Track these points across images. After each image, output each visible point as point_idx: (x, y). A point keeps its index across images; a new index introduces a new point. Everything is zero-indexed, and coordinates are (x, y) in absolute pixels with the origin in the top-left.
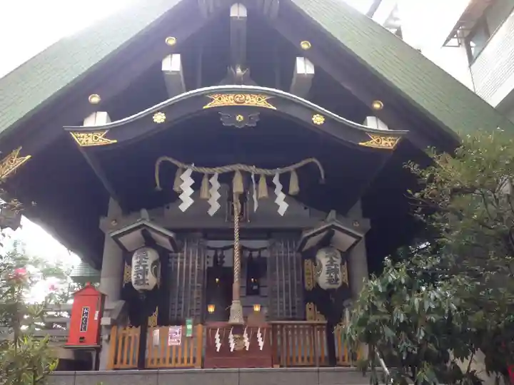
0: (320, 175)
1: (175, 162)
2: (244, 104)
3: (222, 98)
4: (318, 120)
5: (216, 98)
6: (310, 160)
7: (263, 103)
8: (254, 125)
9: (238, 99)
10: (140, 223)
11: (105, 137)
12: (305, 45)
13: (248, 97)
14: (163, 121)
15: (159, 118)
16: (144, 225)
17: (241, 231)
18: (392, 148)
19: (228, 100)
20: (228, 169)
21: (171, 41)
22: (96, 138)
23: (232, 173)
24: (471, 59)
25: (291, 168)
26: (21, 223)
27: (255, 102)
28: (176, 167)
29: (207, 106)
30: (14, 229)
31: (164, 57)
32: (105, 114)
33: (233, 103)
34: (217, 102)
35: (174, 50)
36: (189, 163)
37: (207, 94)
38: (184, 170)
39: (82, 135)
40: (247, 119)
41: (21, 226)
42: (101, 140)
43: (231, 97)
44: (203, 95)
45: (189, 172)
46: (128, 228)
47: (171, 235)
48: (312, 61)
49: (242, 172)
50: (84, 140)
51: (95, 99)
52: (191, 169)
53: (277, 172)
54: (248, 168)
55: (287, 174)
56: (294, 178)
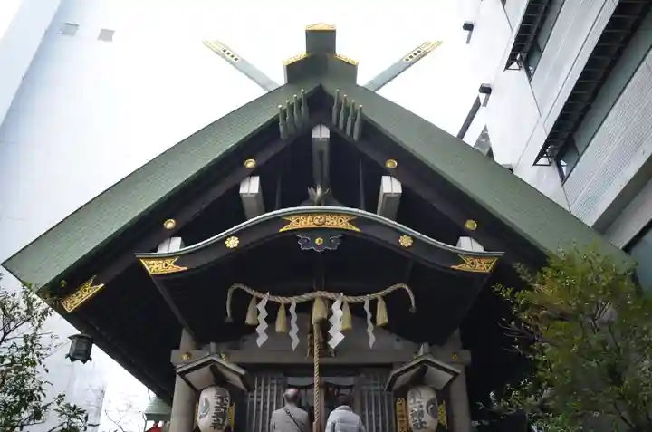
0: (411, 303)
1: (249, 290)
2: (323, 226)
3: (299, 219)
4: (405, 242)
5: (293, 220)
6: (398, 286)
7: (344, 224)
8: (335, 248)
9: (316, 221)
10: (209, 358)
11: (175, 264)
12: (391, 164)
13: (328, 218)
14: (236, 245)
15: (232, 243)
16: (214, 361)
17: (321, 366)
18: (487, 271)
19: (306, 222)
20: (306, 297)
21: (251, 164)
22: (166, 265)
23: (310, 303)
25: (378, 295)
26: (91, 356)
27: (335, 223)
28: (250, 296)
29: (284, 229)
30: (84, 362)
31: (243, 179)
32: (180, 239)
33: (311, 225)
34: (295, 224)
35: (253, 173)
36: (264, 291)
37: (283, 216)
38: (259, 300)
39: (152, 262)
40: (328, 242)
41: (91, 359)
42: (171, 267)
43: (310, 218)
44: (279, 217)
45: (261, 306)
46: (199, 363)
47: (242, 372)
48: (399, 180)
49: (323, 298)
50: (154, 267)
51: (170, 224)
52: (266, 298)
53: (367, 299)
54: (330, 295)
55: (373, 304)
56: (381, 307)
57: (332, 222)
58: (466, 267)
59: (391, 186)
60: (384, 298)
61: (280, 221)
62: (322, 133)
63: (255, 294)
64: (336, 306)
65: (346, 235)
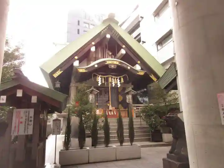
0: (127, 78)
1: (97, 74)
4: (129, 68)
6: (125, 75)
7: (118, 63)
8: (116, 68)
9: (112, 62)
15: (96, 66)
16: (93, 89)
18: (143, 74)
19: (110, 62)
20: (108, 76)
21: (93, 43)
22: (83, 70)
24: (158, 50)
25: (121, 77)
31: (91, 47)
32: (78, 61)
34: (108, 63)
35: (94, 45)
39: (80, 69)
40: (114, 67)
45: (100, 77)
46: (90, 90)
49: (111, 77)
56: (122, 79)
57: (115, 63)
58: (139, 74)
59: (123, 52)
60: (123, 77)
61: (105, 62)
63: (99, 75)
64: (113, 79)
65: (118, 66)
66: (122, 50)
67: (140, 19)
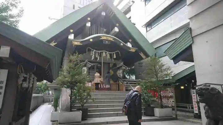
0: (120, 55)
1: (91, 49)
4: (122, 44)
6: (117, 51)
8: (109, 44)
9: (107, 38)
11: (80, 43)
12: (117, 25)
15: (91, 40)
16: (87, 62)
18: (135, 52)
19: (105, 38)
21: (89, 19)
22: (78, 43)
23: (103, 52)
24: (147, 31)
25: (114, 52)
28: (91, 50)
29: (101, 39)
31: (87, 22)
32: (73, 34)
34: (103, 38)
35: (89, 21)
36: (94, 49)
38: (93, 51)
39: (75, 42)
40: (108, 42)
49: (105, 52)
51: (72, 31)
52: (94, 50)
53: (112, 53)
54: (106, 52)
55: (113, 54)
56: (115, 55)
57: (110, 39)
58: (131, 50)
59: (116, 29)
60: (115, 53)
61: (100, 37)
62: (104, 14)
63: (93, 50)
64: (107, 54)
65: (111, 42)
66: (116, 28)
67: (131, 3)
